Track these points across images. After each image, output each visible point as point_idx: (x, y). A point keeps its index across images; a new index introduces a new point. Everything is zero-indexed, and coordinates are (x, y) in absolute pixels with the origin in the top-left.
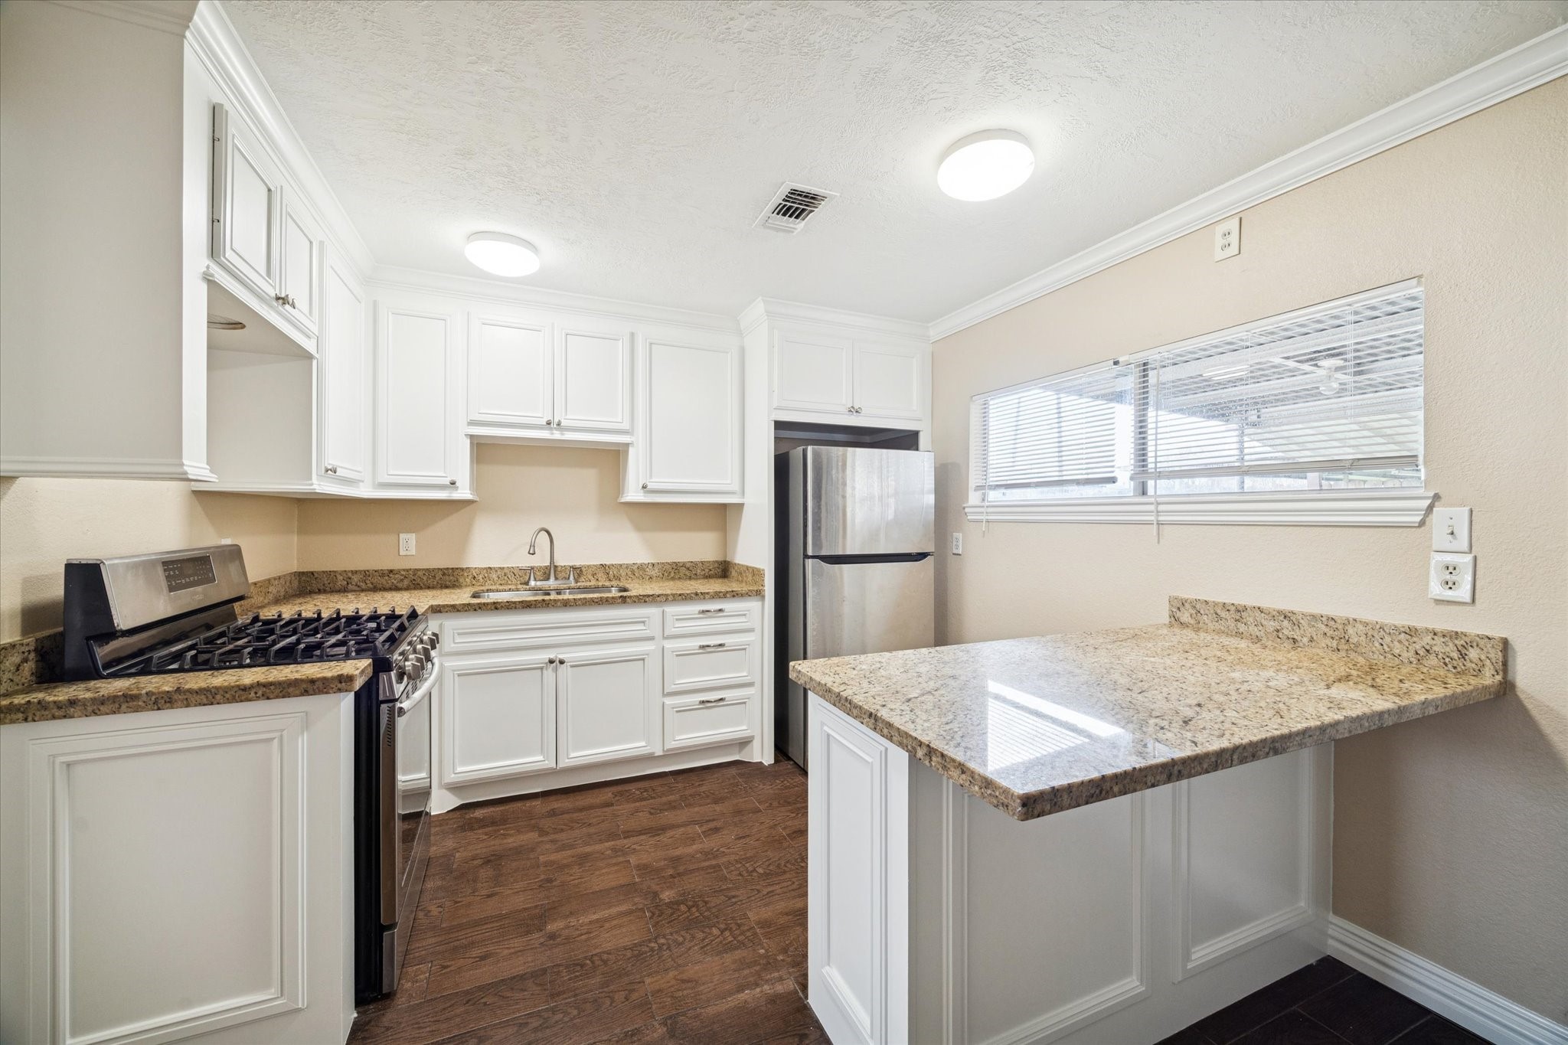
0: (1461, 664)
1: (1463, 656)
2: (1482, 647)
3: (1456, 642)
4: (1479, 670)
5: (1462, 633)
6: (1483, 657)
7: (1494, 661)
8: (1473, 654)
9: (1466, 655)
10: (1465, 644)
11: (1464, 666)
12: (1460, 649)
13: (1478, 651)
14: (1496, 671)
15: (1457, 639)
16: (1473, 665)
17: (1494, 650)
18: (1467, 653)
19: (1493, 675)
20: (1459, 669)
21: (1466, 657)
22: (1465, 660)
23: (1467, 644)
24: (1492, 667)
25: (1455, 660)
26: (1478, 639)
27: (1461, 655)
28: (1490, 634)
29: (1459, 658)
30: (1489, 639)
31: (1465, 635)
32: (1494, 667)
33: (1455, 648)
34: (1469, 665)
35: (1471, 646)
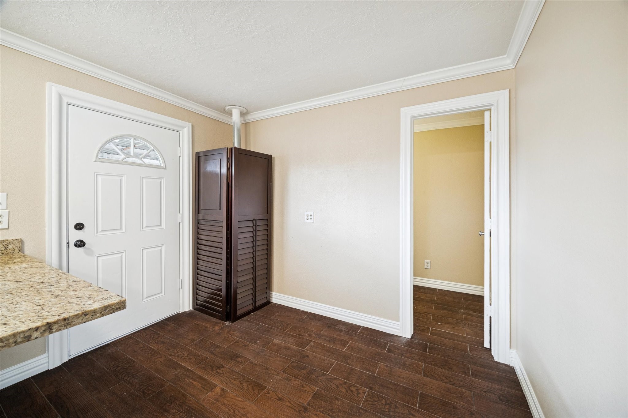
0: (5, 252)
1: (6, 249)
2: (14, 243)
3: (3, 244)
4: (13, 252)
5: (6, 240)
6: (14, 247)
7: (18, 247)
8: (10, 247)
9: (7, 248)
10: (7, 244)
11: (7, 252)
12: (5, 246)
13: (12, 245)
14: (19, 251)
15: (3, 243)
16: (11, 251)
17: (18, 244)
18: (8, 247)
19: (18, 252)
20: (5, 254)
21: (8, 249)
22: (7, 250)
23: (8, 243)
24: (18, 250)
25: (3, 251)
26: (12, 241)
27: (6, 248)
28: (17, 239)
29: (5, 250)
30: (17, 240)
31: (7, 241)
32: (19, 249)
33: (3, 246)
34: (8, 251)
35: (10, 244)
